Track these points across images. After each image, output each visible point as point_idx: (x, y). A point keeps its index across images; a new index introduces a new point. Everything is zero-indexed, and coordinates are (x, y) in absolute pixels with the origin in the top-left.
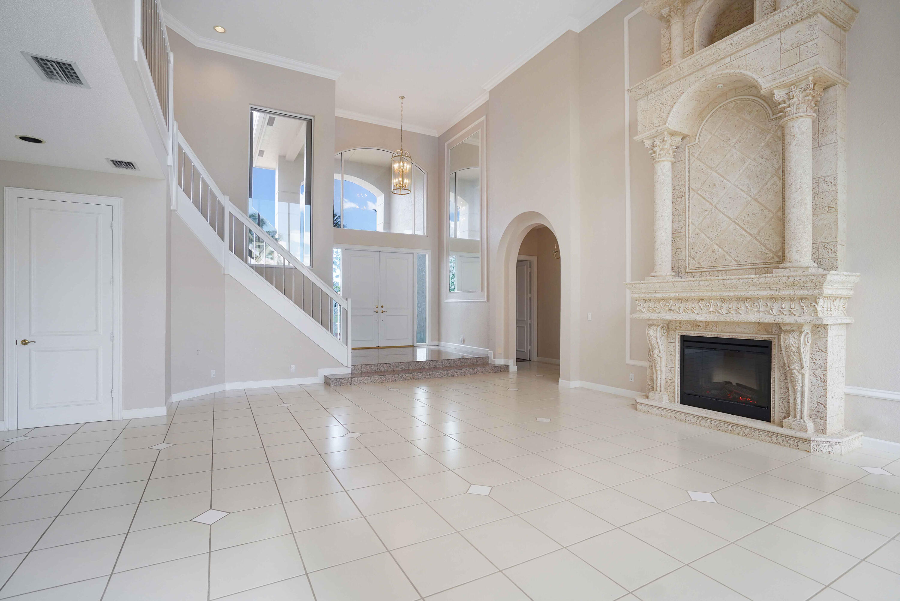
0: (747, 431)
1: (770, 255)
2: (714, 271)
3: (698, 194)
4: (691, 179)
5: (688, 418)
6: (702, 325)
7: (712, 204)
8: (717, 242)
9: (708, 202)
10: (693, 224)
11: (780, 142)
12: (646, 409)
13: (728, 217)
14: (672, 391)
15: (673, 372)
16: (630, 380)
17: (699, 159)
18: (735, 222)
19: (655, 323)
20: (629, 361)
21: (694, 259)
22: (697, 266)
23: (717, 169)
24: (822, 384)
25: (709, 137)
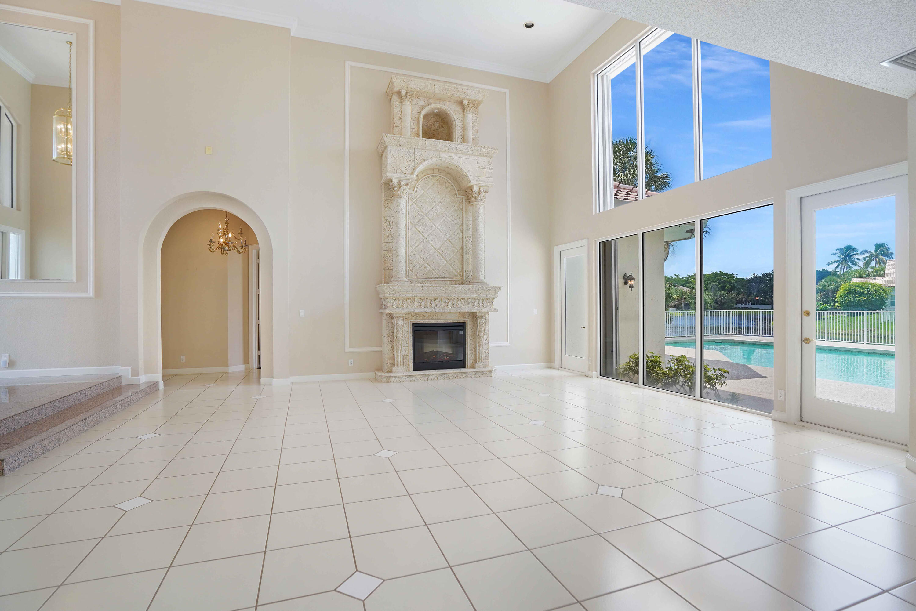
0: (464, 375)
1: (456, 274)
2: (425, 280)
3: (415, 227)
4: (410, 216)
5: (430, 377)
6: (427, 315)
7: (424, 237)
8: (427, 262)
9: (422, 235)
10: (412, 247)
11: (461, 211)
12: (398, 380)
13: (434, 247)
14: (407, 363)
15: (407, 349)
16: (350, 365)
17: (415, 204)
18: (438, 251)
19: (401, 315)
20: (348, 349)
21: (412, 271)
22: (414, 276)
23: (428, 215)
24: (487, 342)
25: (423, 192)
